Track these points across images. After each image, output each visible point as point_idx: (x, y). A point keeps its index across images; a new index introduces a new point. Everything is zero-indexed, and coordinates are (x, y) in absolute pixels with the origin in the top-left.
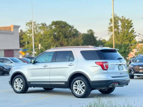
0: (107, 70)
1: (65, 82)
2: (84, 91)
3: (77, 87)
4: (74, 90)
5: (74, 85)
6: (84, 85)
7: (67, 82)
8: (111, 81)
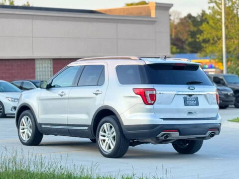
0: (152, 104)
1: (89, 125)
2: (114, 143)
3: (104, 136)
4: (100, 141)
5: (101, 133)
6: (115, 134)
7: (91, 126)
8: (159, 127)
